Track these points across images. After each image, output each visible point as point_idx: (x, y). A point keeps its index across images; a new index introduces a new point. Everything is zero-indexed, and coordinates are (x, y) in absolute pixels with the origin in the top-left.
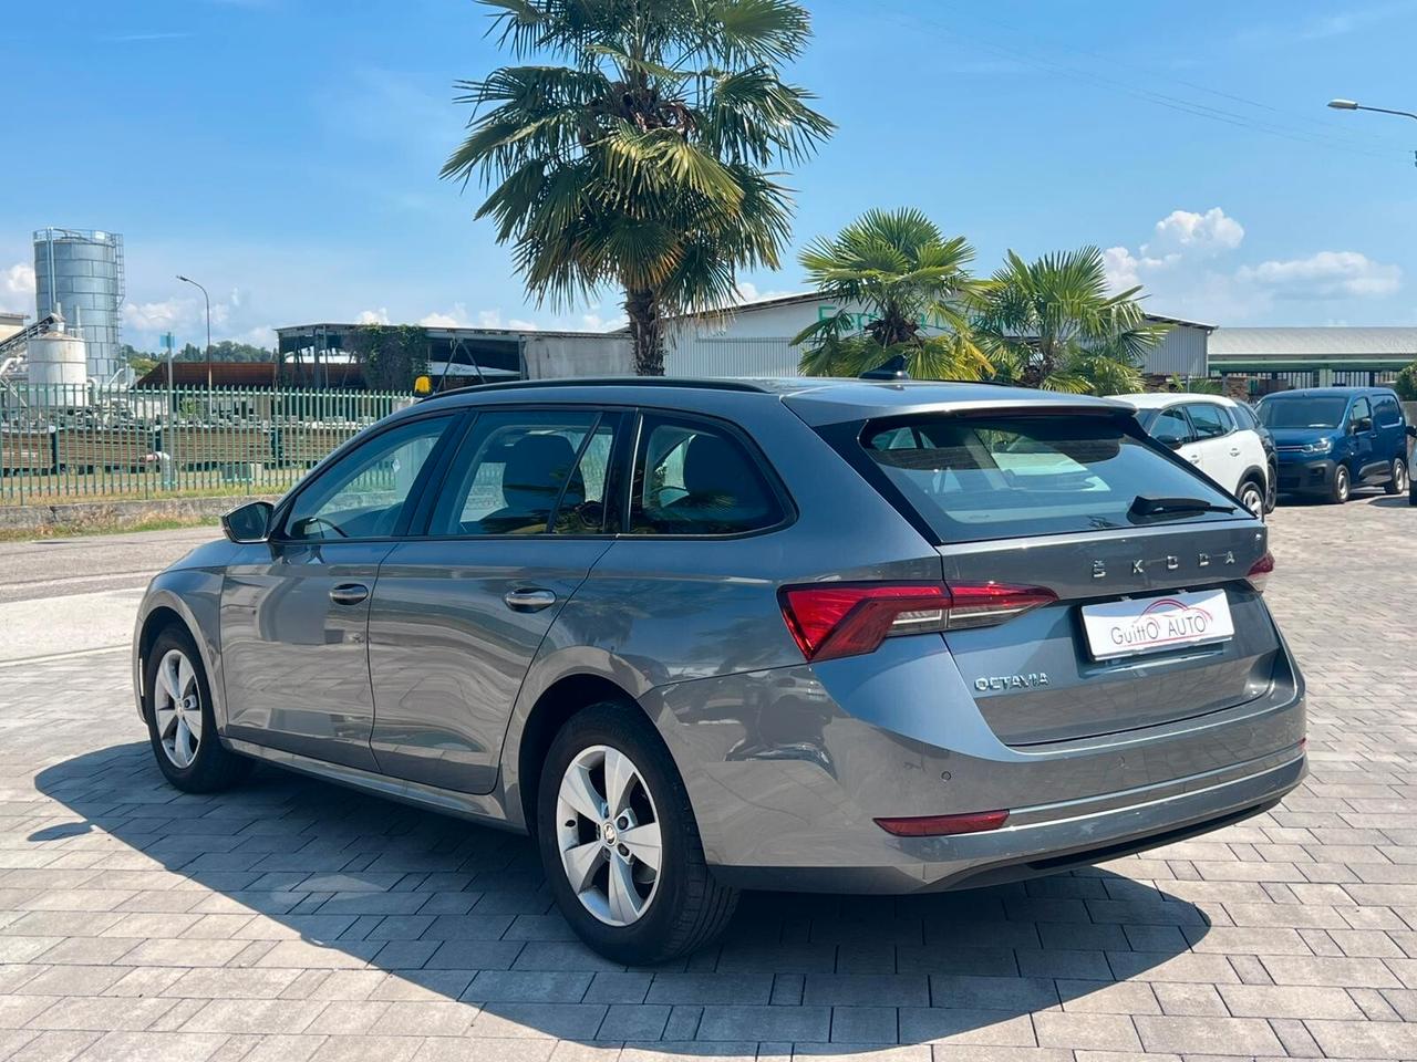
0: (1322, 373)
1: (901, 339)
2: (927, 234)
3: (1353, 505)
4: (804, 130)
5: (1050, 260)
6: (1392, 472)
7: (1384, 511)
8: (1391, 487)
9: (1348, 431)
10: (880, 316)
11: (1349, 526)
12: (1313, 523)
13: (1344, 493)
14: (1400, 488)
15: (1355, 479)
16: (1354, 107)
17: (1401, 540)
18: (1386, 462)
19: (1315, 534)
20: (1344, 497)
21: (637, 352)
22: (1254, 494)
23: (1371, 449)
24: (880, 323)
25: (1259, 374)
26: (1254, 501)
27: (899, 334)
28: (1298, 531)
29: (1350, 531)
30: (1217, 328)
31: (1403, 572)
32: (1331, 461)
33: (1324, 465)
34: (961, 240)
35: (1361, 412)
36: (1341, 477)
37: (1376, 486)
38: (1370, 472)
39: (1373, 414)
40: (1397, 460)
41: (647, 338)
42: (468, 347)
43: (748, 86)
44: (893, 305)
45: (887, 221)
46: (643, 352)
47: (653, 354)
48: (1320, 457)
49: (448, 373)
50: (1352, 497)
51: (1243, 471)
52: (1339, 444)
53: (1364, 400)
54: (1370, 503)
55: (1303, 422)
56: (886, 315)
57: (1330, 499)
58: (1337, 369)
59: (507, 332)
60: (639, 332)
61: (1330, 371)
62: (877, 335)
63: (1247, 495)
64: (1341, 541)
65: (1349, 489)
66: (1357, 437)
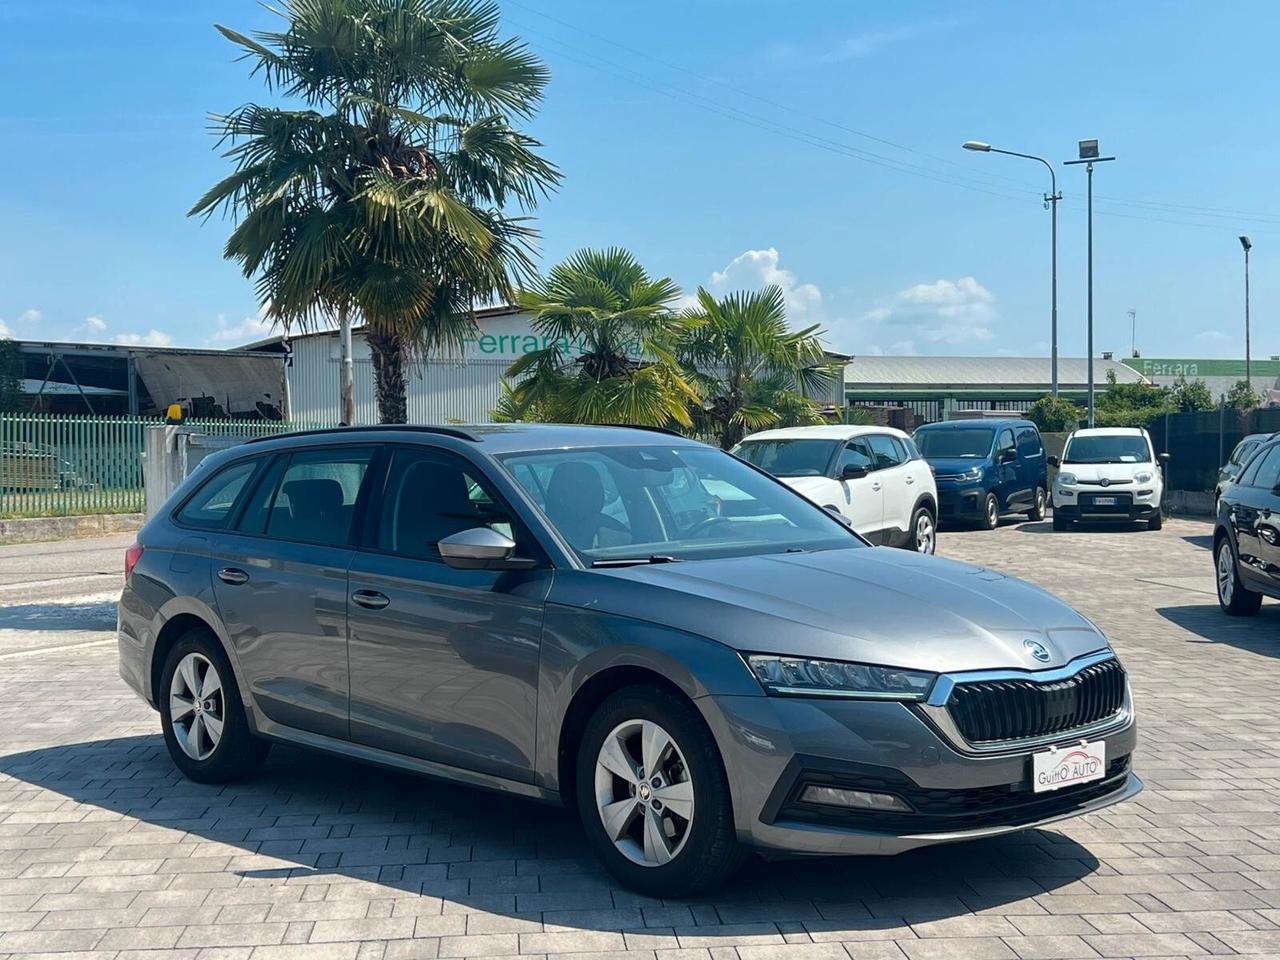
0: (947, 402)
1: (613, 372)
2: (635, 273)
3: (1003, 531)
4: (537, 179)
5: (735, 298)
6: (1034, 501)
7: (1032, 536)
8: (1033, 514)
9: (996, 461)
10: (590, 349)
11: (1005, 550)
12: (973, 547)
13: (994, 519)
14: (1042, 515)
15: (1003, 507)
16: (987, 149)
17: (1055, 561)
18: (1029, 490)
19: (978, 557)
20: (994, 523)
21: (379, 382)
22: (926, 519)
23: (1015, 478)
24: (591, 356)
25: (886, 403)
26: (927, 525)
27: (610, 367)
28: (963, 555)
29: (1006, 553)
30: (853, 357)
31: (1066, 588)
32: (981, 489)
33: (976, 493)
34: (667, 280)
35: (1006, 442)
36: (991, 504)
37: (1020, 513)
38: (1014, 500)
39: (1017, 445)
40: (1039, 489)
41: (391, 369)
42: (69, 364)
43: (486, 137)
44: (603, 339)
45: (599, 262)
46: (387, 382)
47: (396, 384)
48: (973, 485)
49: (44, 391)
50: (1001, 523)
51: (916, 499)
52: (989, 473)
53: (1009, 432)
54: (1017, 529)
55: (954, 452)
56: (597, 348)
57: (984, 526)
58: (960, 398)
59: (114, 348)
60: (382, 362)
61: (954, 400)
62: (589, 368)
63: (920, 520)
64: (1002, 563)
65: (997, 515)
66: (1005, 466)
